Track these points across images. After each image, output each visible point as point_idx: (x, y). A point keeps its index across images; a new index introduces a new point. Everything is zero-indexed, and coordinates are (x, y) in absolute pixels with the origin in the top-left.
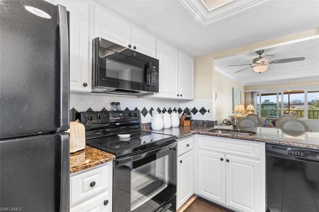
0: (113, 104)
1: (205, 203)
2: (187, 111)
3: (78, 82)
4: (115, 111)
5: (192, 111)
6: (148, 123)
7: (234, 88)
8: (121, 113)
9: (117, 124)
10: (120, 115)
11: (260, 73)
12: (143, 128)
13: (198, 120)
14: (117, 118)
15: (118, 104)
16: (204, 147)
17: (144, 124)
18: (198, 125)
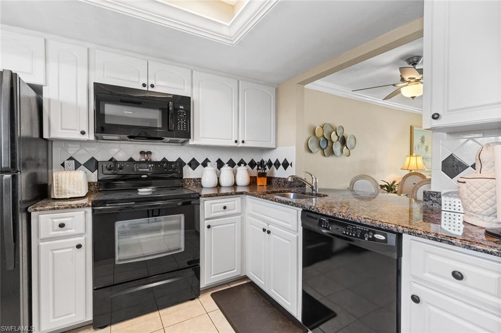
0: (142, 153)
1: (253, 289)
2: (262, 163)
3: (76, 130)
4: (143, 161)
5: (267, 164)
6: (198, 179)
7: (413, 126)
8: (151, 164)
9: (142, 176)
10: (150, 166)
11: (413, 98)
12: (190, 184)
13: (279, 178)
14: (144, 170)
15: (149, 153)
16: (253, 212)
17: (192, 179)
18: (279, 185)
